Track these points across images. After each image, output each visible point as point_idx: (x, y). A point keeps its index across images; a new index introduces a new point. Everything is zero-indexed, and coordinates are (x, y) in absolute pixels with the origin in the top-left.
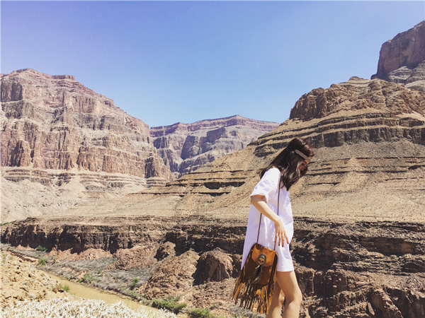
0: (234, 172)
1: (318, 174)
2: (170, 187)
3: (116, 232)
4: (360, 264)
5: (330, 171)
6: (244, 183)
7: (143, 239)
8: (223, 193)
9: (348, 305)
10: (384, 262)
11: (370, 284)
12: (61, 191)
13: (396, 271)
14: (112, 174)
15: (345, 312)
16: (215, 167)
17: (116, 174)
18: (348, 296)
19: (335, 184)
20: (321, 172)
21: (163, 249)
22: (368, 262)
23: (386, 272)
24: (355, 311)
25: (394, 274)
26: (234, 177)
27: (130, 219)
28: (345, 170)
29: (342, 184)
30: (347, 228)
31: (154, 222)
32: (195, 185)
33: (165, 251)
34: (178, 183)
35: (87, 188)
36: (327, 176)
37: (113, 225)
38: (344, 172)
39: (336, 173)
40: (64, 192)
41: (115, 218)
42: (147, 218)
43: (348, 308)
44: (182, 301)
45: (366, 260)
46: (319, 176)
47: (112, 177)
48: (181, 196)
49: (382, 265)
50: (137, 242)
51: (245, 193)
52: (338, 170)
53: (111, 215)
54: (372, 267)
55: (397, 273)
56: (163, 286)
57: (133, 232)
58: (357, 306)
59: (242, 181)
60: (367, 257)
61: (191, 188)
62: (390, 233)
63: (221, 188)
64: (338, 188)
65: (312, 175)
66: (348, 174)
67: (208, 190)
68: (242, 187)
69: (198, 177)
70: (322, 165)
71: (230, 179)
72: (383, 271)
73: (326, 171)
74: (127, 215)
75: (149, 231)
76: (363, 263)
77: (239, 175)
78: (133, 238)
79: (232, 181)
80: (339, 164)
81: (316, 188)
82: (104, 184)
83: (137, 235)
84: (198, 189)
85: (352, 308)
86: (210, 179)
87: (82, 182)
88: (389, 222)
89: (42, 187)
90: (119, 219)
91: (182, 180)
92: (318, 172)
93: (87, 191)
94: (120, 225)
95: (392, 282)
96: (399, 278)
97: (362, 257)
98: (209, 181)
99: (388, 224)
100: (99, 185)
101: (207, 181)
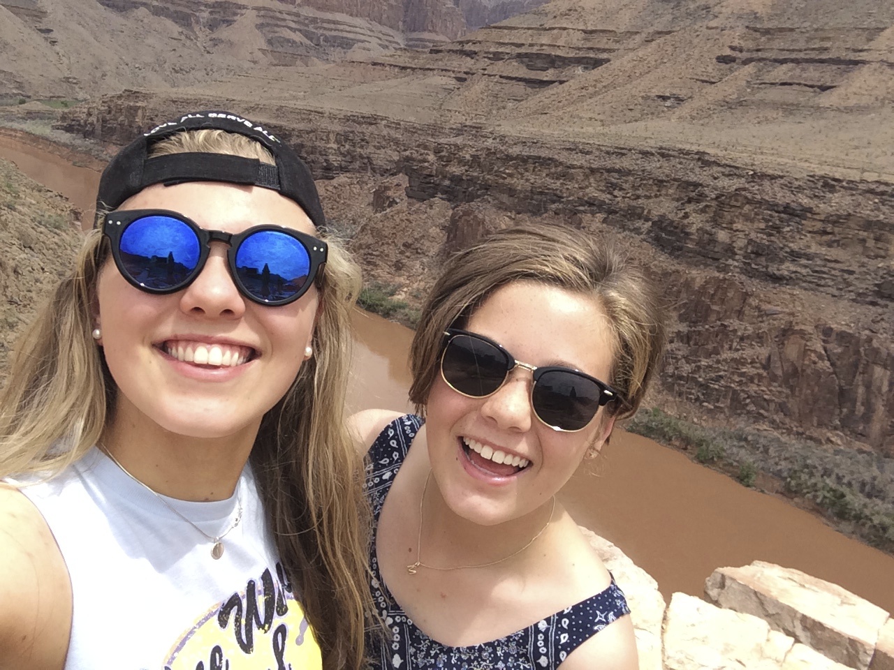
0: (592, 32)
1: (793, 61)
2: (439, 56)
3: (299, 141)
4: (787, 268)
5: (824, 56)
6: (608, 60)
7: (357, 165)
8: (552, 82)
9: (730, 348)
10: (843, 271)
11: (792, 314)
12: (216, 42)
13: (859, 295)
14: (329, 16)
15: (718, 362)
16: (550, 16)
17: (339, 17)
18: (735, 331)
19: (824, 88)
20: (801, 55)
21: (387, 188)
22: (805, 266)
23: (836, 293)
24: (740, 362)
25: (853, 300)
26: (589, 45)
27: (332, 117)
28: (864, 56)
29: (841, 91)
30: (783, 186)
31: (385, 132)
32: (497, 57)
33: (390, 193)
34: (459, 47)
35: (270, 42)
36: (811, 67)
37: (295, 126)
38: (856, 63)
39: (837, 61)
40: (222, 46)
41: (300, 112)
42: (372, 120)
43: (726, 355)
44: (400, 297)
45: (804, 261)
46: (791, 65)
47: (329, 22)
48: (460, 80)
49: (833, 278)
50: (343, 169)
51: (600, 86)
52: (844, 55)
53: (291, 104)
54: (809, 279)
55: (860, 298)
56: (369, 263)
57: (335, 146)
58: (748, 353)
59: (605, 56)
60: (808, 257)
61: (484, 63)
62: (878, 209)
63: (551, 71)
64: (826, 100)
65: (776, 61)
66: (865, 69)
67: (523, 72)
68: (597, 72)
69: (507, 37)
70: (809, 40)
71: (579, 49)
72: (830, 290)
73: (813, 55)
74: (328, 106)
75: (370, 149)
76: (793, 268)
77: (602, 42)
78: (335, 160)
79: (581, 54)
80: (853, 40)
81: (775, 94)
82: (307, 35)
83: (345, 156)
84: (500, 67)
85: (736, 355)
86: (531, 45)
87: (260, 27)
88: (887, 184)
89: (175, 29)
90: (307, 115)
91: (468, 42)
92: (794, 56)
93: (269, 48)
94: (308, 126)
95: (840, 316)
96: (860, 309)
97: (795, 256)
98: (529, 51)
99: (882, 188)
100: (297, 37)
101: (522, 50)
